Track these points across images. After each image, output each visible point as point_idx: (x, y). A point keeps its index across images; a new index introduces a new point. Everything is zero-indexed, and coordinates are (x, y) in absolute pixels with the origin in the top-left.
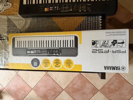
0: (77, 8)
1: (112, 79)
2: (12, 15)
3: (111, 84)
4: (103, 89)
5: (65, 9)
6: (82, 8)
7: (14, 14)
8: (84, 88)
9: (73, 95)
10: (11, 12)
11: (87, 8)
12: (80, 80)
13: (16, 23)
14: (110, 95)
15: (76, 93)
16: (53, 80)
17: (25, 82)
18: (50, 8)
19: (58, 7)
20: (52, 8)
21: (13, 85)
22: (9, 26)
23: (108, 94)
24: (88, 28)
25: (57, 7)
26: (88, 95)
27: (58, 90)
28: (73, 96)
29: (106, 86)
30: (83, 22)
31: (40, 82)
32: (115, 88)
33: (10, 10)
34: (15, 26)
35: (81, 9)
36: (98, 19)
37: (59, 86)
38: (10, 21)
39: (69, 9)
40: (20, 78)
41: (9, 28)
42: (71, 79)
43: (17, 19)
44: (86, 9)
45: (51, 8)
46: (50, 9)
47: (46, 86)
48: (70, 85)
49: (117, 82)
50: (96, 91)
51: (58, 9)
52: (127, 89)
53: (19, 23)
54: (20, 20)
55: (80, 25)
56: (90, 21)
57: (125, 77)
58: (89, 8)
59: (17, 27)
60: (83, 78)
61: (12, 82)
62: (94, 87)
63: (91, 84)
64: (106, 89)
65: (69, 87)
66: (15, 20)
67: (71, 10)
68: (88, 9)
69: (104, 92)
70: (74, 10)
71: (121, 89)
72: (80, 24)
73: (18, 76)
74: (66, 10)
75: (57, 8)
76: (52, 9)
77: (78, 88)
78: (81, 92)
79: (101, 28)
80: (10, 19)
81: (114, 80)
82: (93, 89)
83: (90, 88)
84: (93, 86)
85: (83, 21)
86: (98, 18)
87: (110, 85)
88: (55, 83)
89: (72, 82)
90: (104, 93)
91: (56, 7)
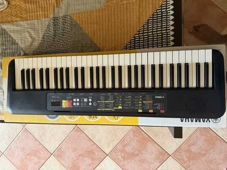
0: (133, 105)
1: (194, 136)
2: (9, 22)
3: (192, 144)
4: (177, 153)
5: (106, 106)
6: (143, 104)
7: (12, 21)
8: (144, 151)
9: (125, 163)
10: (6, 16)
11: (156, 104)
12: (136, 138)
13: (16, 37)
14: (190, 164)
15: (129, 160)
16: (88, 138)
17: (38, 143)
18: (74, 100)
19: (90, 100)
20: (78, 100)
21: (17, 147)
22: (4, 43)
23: (188, 162)
24: (148, 43)
25: (88, 100)
26: (151, 163)
27: (98, 155)
28: (124, 166)
29: (183, 147)
30: (139, 34)
31: (66, 142)
32: (199, 151)
33: (5, 12)
34: (14, 43)
35: (143, 106)
36: (167, 27)
37: (99, 149)
38: (5, 34)
39: (115, 105)
40: (30, 135)
41: (4, 47)
42: (121, 136)
43: (17, 30)
44: (154, 106)
45: (76, 102)
46: (74, 104)
47: (76, 148)
48: (119, 147)
49: (203, 140)
50: (166, 157)
51: (90, 104)
52: (221, 152)
53: (21, 38)
54: (24, 32)
55: (134, 39)
56: (153, 32)
57: (217, 131)
58: (159, 104)
59: (18, 44)
60: (141, 134)
61: (15, 141)
62: (161, 150)
63: (156, 145)
64: (183, 153)
65: (116, 149)
66: (14, 31)
67: (120, 107)
68: (158, 108)
69: (179, 158)
70: (126, 108)
71: (210, 153)
72: (134, 37)
73: (26, 132)
74: (108, 108)
75: (88, 102)
76: (78, 104)
77: (132, 151)
78: (137, 158)
79: (172, 43)
80: (5, 30)
81: (197, 137)
82: (161, 153)
83: (154, 152)
84: (160, 148)
85: (139, 31)
86: (167, 25)
87: (190, 146)
88: (92, 143)
89: (122, 141)
90: (179, 160)
91: (86, 100)
